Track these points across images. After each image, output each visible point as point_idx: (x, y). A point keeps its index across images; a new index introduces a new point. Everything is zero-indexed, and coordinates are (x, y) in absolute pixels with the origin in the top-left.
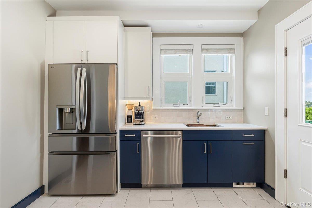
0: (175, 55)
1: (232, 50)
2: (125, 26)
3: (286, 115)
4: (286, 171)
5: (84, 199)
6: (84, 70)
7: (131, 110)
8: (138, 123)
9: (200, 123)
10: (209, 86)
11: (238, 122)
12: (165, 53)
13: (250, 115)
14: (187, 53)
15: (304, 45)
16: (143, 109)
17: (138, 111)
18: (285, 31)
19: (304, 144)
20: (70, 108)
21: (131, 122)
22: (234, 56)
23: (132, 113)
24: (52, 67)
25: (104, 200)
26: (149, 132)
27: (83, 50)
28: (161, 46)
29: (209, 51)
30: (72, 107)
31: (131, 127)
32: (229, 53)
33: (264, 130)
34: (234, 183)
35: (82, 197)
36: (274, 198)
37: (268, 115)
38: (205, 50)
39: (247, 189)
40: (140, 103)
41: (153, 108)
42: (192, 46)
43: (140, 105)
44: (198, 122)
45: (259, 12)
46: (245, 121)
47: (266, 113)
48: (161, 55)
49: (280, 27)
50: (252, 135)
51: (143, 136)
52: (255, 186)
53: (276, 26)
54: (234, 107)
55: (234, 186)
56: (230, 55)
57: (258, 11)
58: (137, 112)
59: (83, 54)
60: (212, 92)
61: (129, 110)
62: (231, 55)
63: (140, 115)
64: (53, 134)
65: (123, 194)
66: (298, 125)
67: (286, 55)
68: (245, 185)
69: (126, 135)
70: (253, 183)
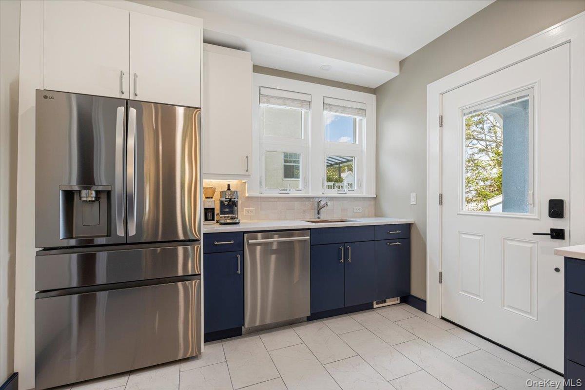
0: (283, 107)
1: (362, 111)
2: (206, 41)
3: (441, 203)
4: (441, 274)
5: (135, 378)
6: (133, 112)
7: (212, 198)
8: (228, 221)
9: (322, 219)
10: (290, 166)
11: (369, 216)
12: (268, 102)
13: (386, 205)
14: (302, 106)
15: (465, 114)
16: (237, 197)
17: (228, 200)
18: (440, 94)
19: (464, 236)
20: (95, 191)
21: (213, 219)
22: (364, 121)
23: (215, 204)
24: (46, 97)
25: (181, 370)
26: (259, 235)
27: (126, 70)
28: (261, 88)
29: (333, 107)
30: (98, 189)
31: (214, 228)
32: (358, 114)
33: (410, 224)
34: (375, 302)
35: (127, 377)
36: (426, 313)
37: (415, 203)
38: (328, 106)
39: (391, 308)
40: (229, 185)
41: (247, 195)
42: (310, 96)
43: (229, 189)
44: (319, 218)
45: (402, 63)
46: (378, 214)
47: (413, 201)
48: (261, 104)
49: (434, 89)
50: (398, 232)
51: (248, 241)
52: (399, 302)
53: (428, 86)
54: (364, 195)
55: (375, 306)
56: (358, 118)
57: (400, 62)
58: (226, 201)
59: (125, 78)
60: (295, 176)
61: (207, 198)
62: (360, 118)
63: (230, 206)
64: (46, 249)
65: (212, 351)
66: (458, 214)
67: (441, 126)
68: (389, 302)
69: (216, 243)
70: (396, 298)
